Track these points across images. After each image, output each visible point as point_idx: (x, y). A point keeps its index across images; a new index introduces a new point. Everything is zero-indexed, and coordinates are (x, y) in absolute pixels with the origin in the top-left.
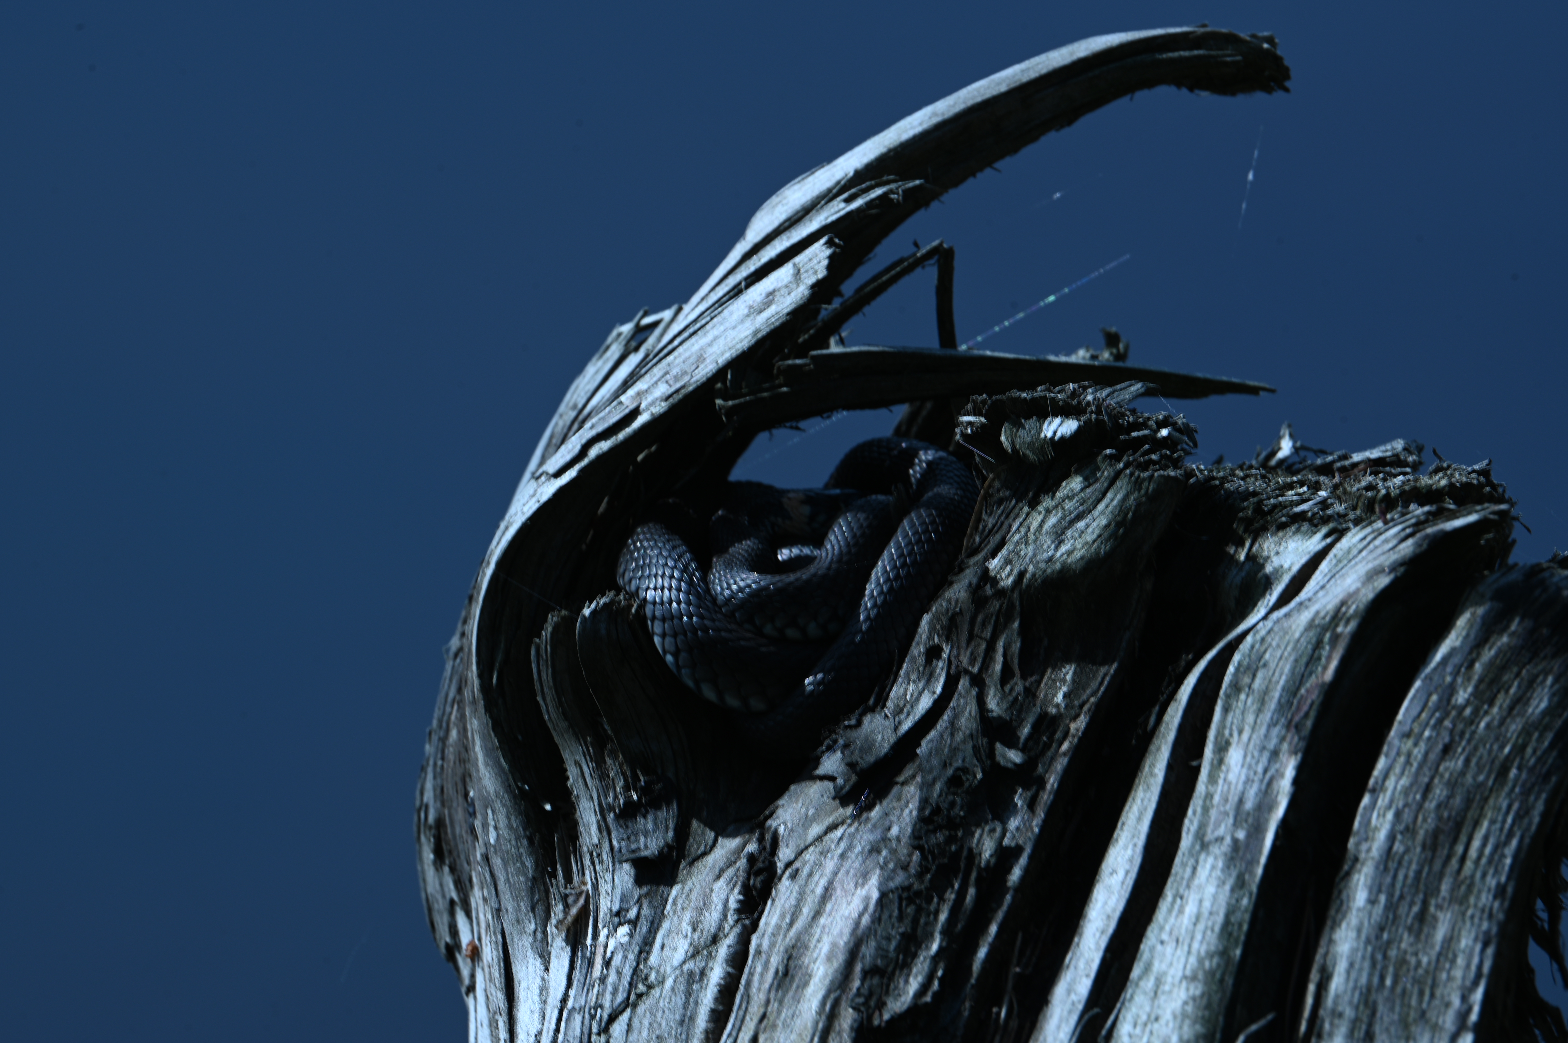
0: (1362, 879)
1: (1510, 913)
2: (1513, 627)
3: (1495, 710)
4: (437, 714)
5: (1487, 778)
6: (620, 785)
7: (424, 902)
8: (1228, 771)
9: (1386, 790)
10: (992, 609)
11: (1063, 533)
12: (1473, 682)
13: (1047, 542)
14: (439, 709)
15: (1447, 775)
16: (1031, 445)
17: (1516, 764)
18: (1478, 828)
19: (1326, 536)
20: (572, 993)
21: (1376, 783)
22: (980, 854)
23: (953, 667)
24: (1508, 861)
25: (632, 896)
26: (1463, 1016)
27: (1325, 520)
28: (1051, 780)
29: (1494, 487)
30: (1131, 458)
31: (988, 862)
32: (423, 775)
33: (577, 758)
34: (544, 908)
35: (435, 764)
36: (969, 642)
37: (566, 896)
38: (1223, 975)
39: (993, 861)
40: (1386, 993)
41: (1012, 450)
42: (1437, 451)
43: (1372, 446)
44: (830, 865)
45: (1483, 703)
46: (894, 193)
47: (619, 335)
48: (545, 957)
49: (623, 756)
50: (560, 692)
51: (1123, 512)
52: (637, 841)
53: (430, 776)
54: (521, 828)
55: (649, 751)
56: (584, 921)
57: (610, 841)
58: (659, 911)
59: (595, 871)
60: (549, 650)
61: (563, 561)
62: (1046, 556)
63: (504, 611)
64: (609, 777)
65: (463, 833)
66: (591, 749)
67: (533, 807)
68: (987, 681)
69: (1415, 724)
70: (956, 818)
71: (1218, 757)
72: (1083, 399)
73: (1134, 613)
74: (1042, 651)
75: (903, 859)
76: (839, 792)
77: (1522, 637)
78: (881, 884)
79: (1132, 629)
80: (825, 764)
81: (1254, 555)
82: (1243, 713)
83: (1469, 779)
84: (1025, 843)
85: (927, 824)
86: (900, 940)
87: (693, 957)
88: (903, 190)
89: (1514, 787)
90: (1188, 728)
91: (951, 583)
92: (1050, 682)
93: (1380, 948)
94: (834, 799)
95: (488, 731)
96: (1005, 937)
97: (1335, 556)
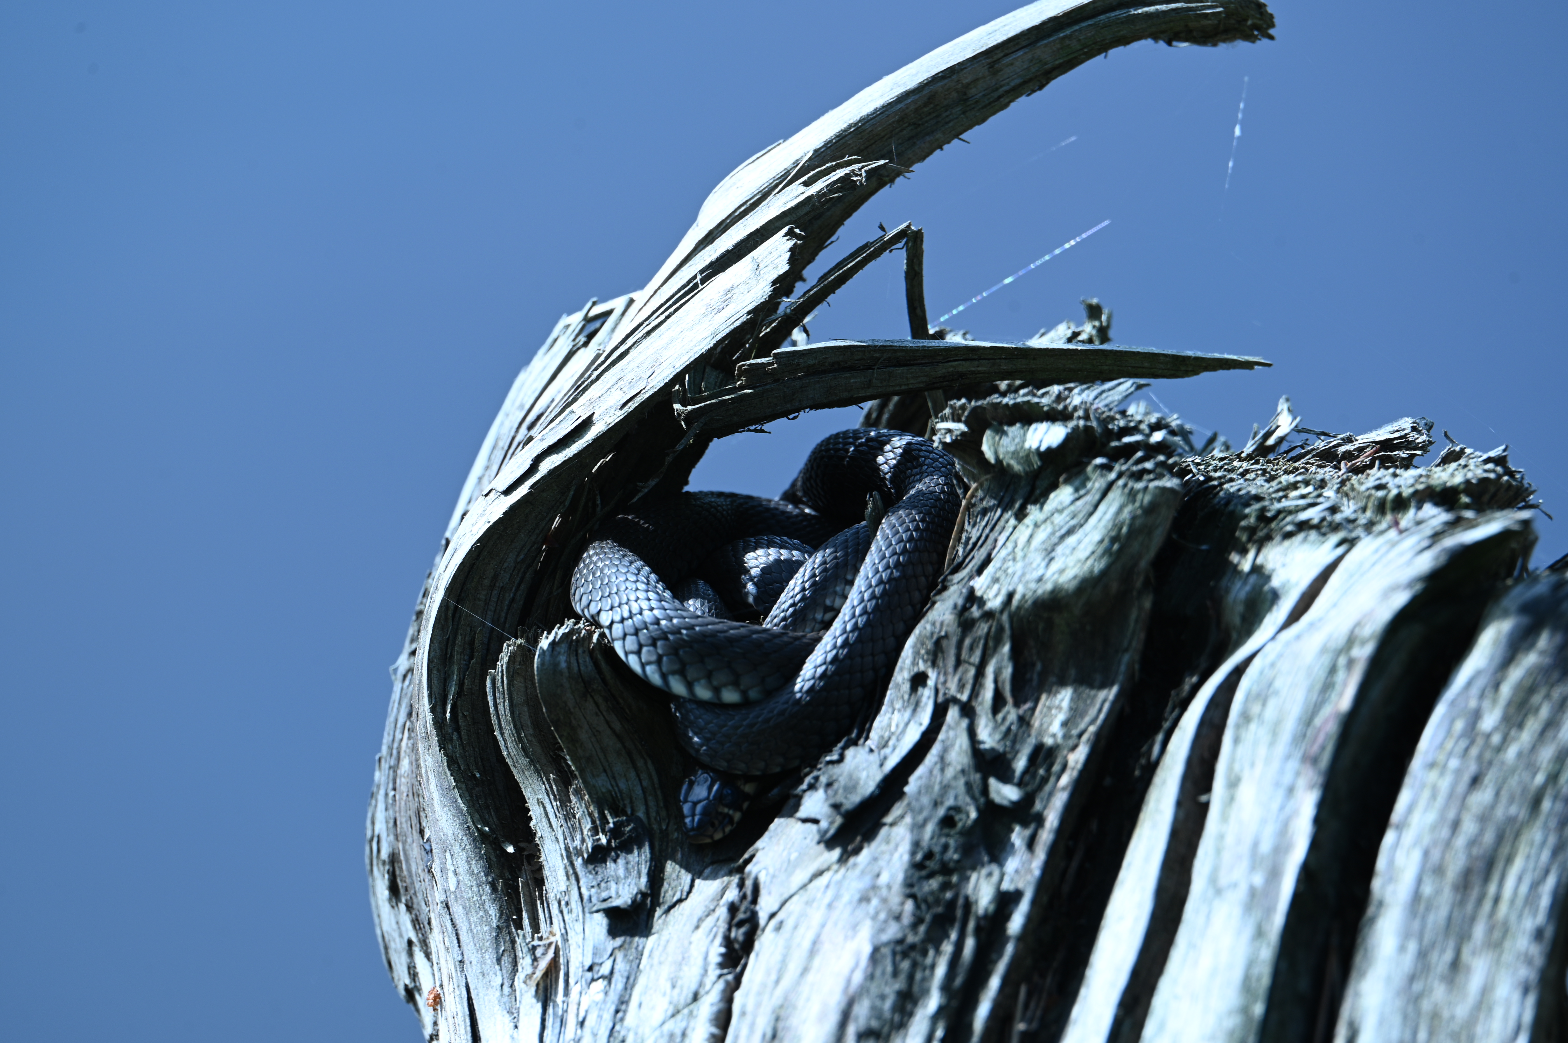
2: (1542, 643)
3: (1525, 735)
4: (386, 739)
5: (1519, 810)
6: (587, 825)
7: (380, 940)
8: (1240, 810)
9: (1411, 826)
10: (980, 632)
11: (1053, 550)
12: (1501, 705)
13: (1037, 559)
14: (389, 734)
15: (1476, 810)
16: (1015, 454)
17: (1549, 794)
18: (1512, 865)
19: (1339, 545)
21: (1400, 817)
22: (977, 901)
23: (941, 696)
24: (1546, 900)
25: (605, 949)
27: (1335, 528)
28: (1051, 817)
29: (1512, 475)
30: (1124, 467)
31: (986, 910)
32: (373, 802)
33: (540, 796)
34: (510, 960)
35: (387, 795)
36: (956, 669)
37: (534, 948)
39: (992, 908)
41: (995, 460)
42: (1448, 434)
44: (816, 915)
45: (1512, 728)
46: (857, 175)
47: (566, 327)
48: (514, 1013)
49: (590, 796)
50: (519, 726)
51: (1117, 526)
52: (607, 889)
53: (381, 806)
54: (482, 874)
55: (616, 789)
56: (554, 975)
57: (579, 888)
58: (634, 965)
59: (564, 921)
60: (505, 682)
61: (517, 582)
62: (1036, 575)
63: (455, 638)
64: (575, 817)
65: (420, 871)
66: (554, 787)
67: (495, 850)
68: (978, 710)
69: (1439, 754)
70: (949, 862)
71: (1228, 793)
72: (1069, 403)
73: (1132, 634)
74: (1035, 676)
75: (895, 909)
76: (823, 836)
77: (1551, 655)
78: (872, 936)
79: (1131, 651)
80: (807, 804)
81: (1258, 566)
82: (1253, 745)
83: (1500, 812)
84: (1025, 887)
85: (920, 870)
86: (896, 999)
87: (673, 1016)
88: (866, 171)
89: (1547, 819)
90: (1196, 760)
91: (935, 603)
92: (1045, 710)
93: (1411, 999)
94: (818, 842)
95: (443, 770)
96: (1007, 990)
97: (1346, 569)
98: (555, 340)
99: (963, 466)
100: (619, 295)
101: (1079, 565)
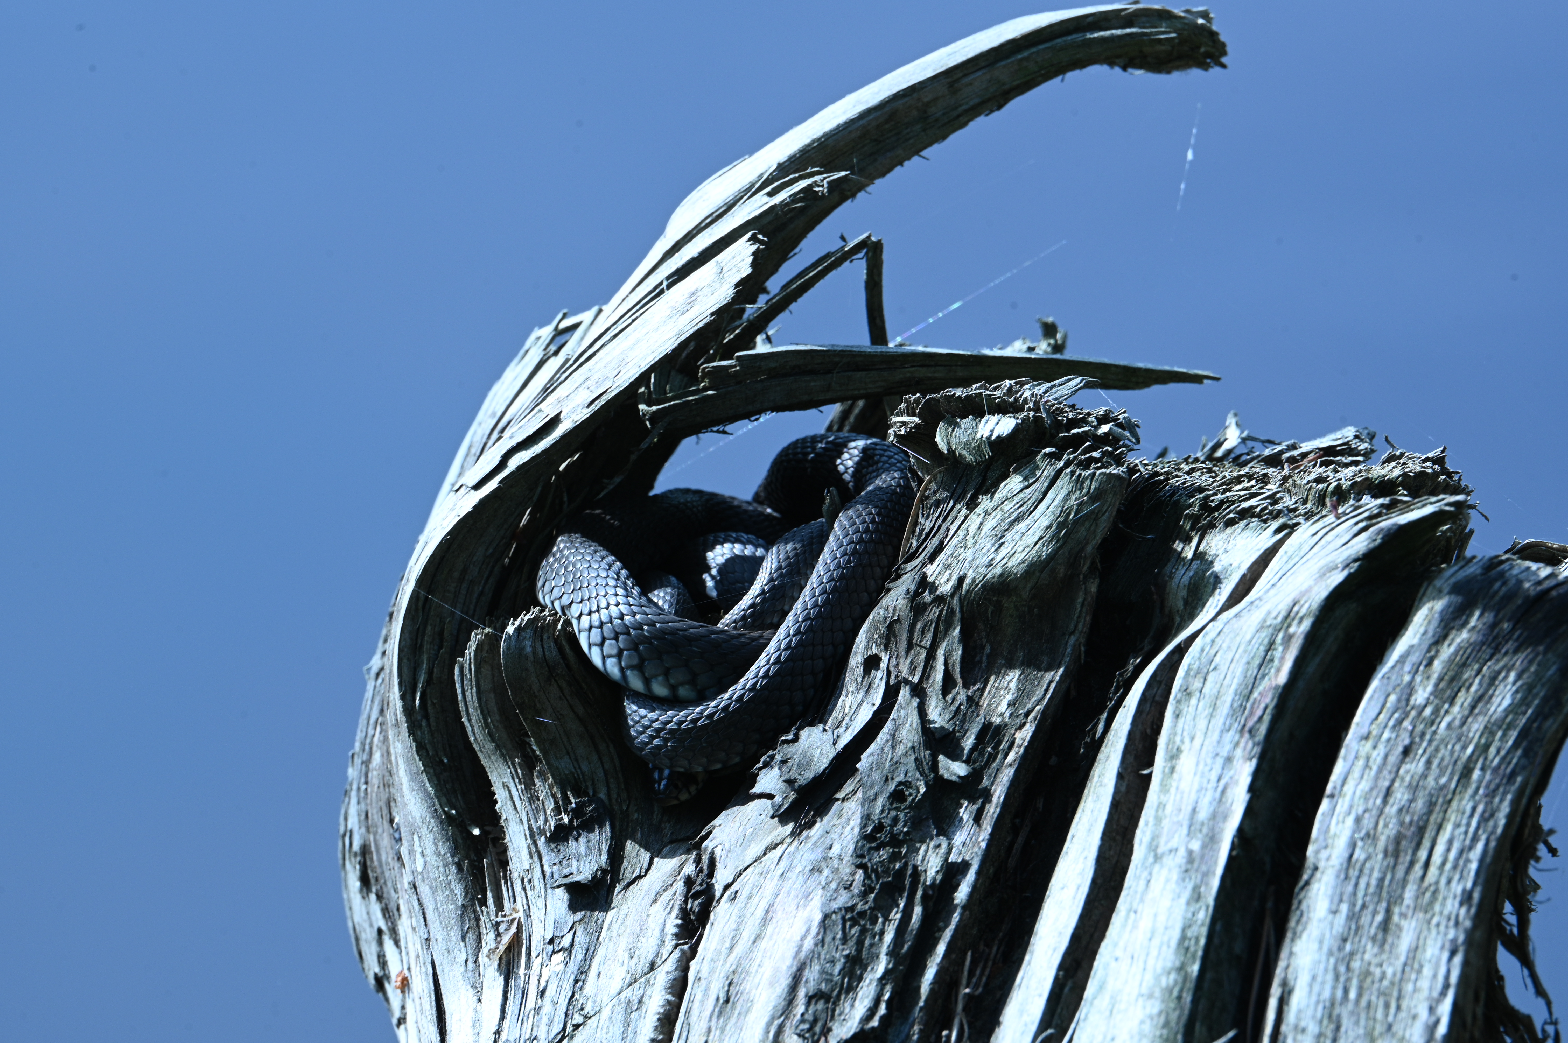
0: (1323, 888)
1: (1477, 919)
2: (1473, 622)
3: (1456, 709)
4: (359, 736)
5: (1450, 779)
6: (550, 806)
7: (351, 932)
8: (1180, 780)
9: (1345, 795)
10: (931, 616)
11: (1002, 536)
12: (1433, 681)
13: (987, 544)
14: (362, 731)
15: (1408, 779)
16: (967, 445)
17: (1479, 765)
18: (1441, 832)
19: (1278, 531)
20: (506, 1024)
21: (1335, 788)
22: (925, 871)
23: (892, 677)
24: (1474, 866)
25: (566, 923)
26: (1432, 1028)
27: (1276, 515)
28: (997, 794)
29: (1449, 475)
30: (1072, 456)
31: (934, 879)
32: (347, 800)
33: (505, 780)
34: (475, 937)
35: (359, 789)
36: (908, 653)
37: (498, 924)
38: (1181, 991)
39: (939, 877)
40: (1350, 1006)
41: (948, 450)
42: (1389, 438)
43: (1322, 434)
44: (770, 886)
45: (1444, 703)
46: (819, 186)
47: (538, 338)
48: (477, 988)
49: (553, 778)
50: (486, 712)
51: (1065, 512)
52: (569, 866)
53: (354, 801)
54: (449, 855)
55: (579, 771)
56: (516, 950)
57: (542, 866)
58: (594, 938)
59: (527, 897)
60: (473, 669)
61: (485, 576)
62: (986, 560)
63: (425, 628)
64: (539, 800)
65: (390, 860)
66: (519, 771)
67: (461, 832)
68: (928, 690)
69: (1374, 726)
70: (899, 834)
71: (1169, 765)
72: (1021, 396)
73: (1079, 617)
74: (984, 659)
75: (846, 878)
76: (777, 810)
77: (1482, 632)
78: (823, 904)
79: (1077, 633)
80: (762, 781)
81: (1201, 553)
82: (1194, 719)
83: (1431, 782)
84: (972, 859)
85: (870, 842)
86: (845, 963)
87: (630, 985)
88: (828, 183)
89: (1478, 789)
90: (1138, 735)
91: (889, 590)
92: (994, 691)
93: (1343, 959)
94: (773, 817)
95: (412, 755)
96: (953, 956)
97: (1286, 553)
98: (527, 351)
99: (917, 459)
100: (588, 308)
101: (1027, 550)
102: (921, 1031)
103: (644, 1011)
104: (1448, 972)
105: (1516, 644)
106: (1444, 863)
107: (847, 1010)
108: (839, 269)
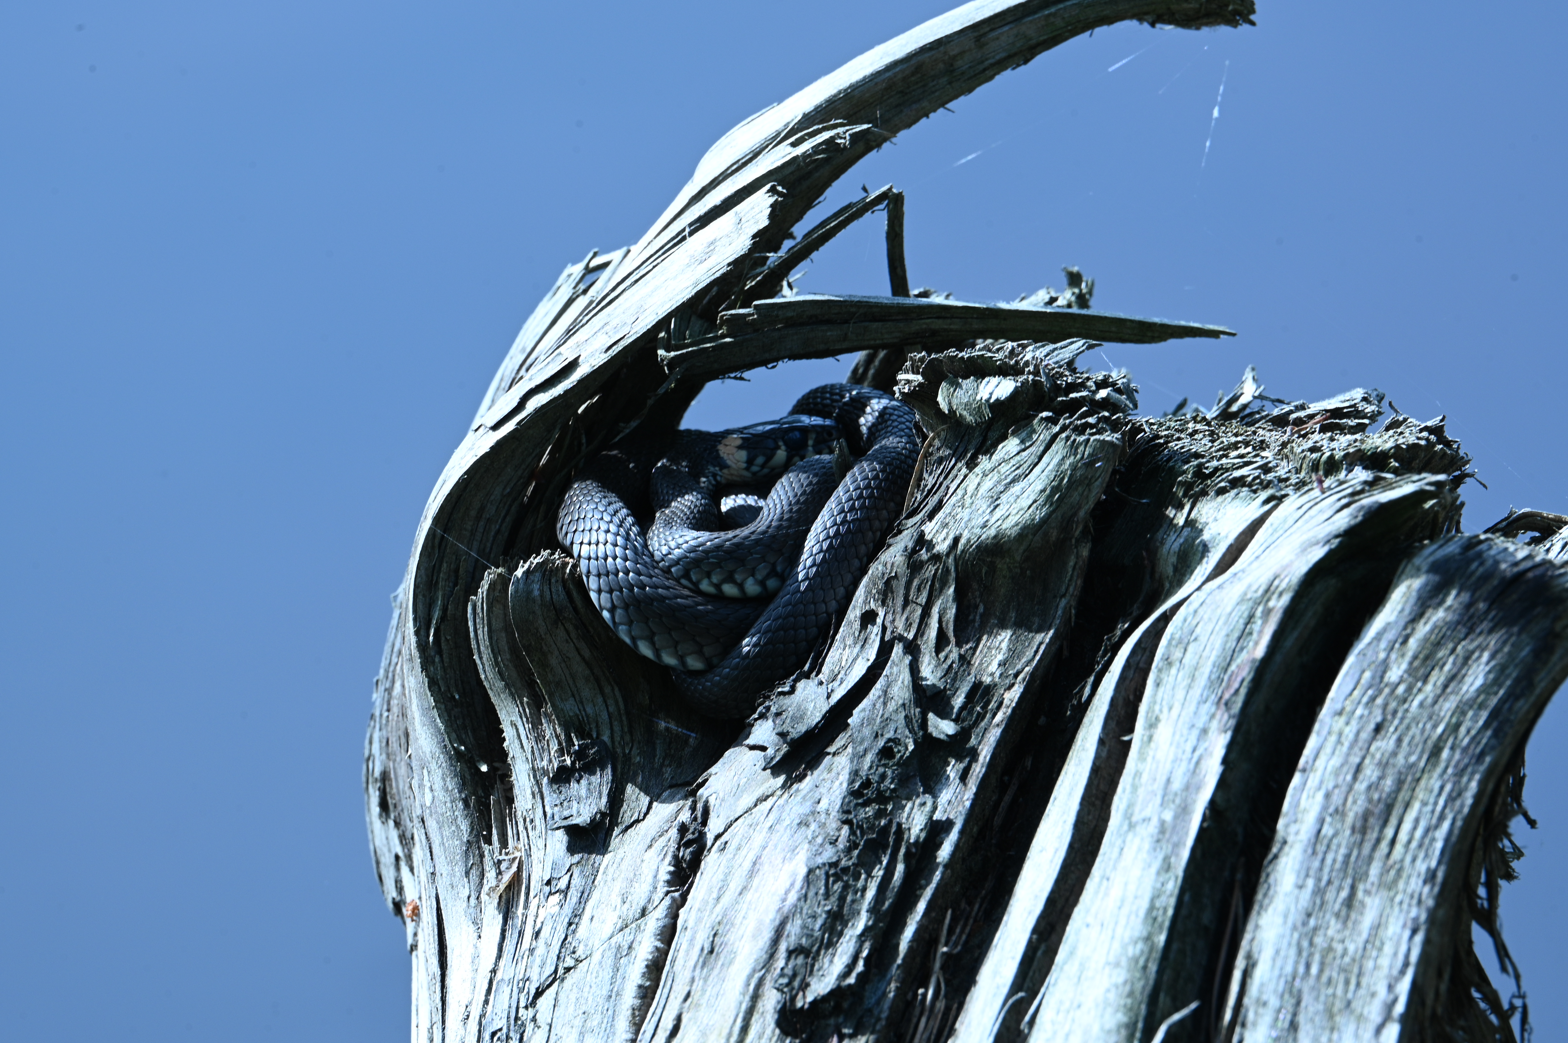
0: (1290, 862)
1: (1441, 898)
2: (1450, 601)
3: (1429, 687)
4: (384, 663)
5: (1420, 758)
6: (554, 747)
7: (373, 854)
8: (1156, 749)
9: (1316, 770)
10: (927, 574)
11: (998, 498)
12: (1407, 659)
13: (983, 505)
14: (387, 657)
15: (1378, 756)
16: (967, 405)
17: (1449, 744)
18: (1409, 810)
19: (1266, 502)
20: (502, 963)
21: (1307, 762)
22: (909, 829)
23: (888, 633)
24: (1439, 845)
25: (564, 865)
26: (1390, 1006)
27: (1266, 485)
28: (983, 753)
29: (1447, 444)
30: (1067, 421)
31: (918, 837)
32: (372, 724)
33: (514, 719)
34: (478, 873)
35: (381, 715)
36: (904, 607)
37: (500, 863)
38: (1147, 960)
39: (923, 835)
40: (1311, 981)
41: (949, 410)
43: (1331, 395)
44: (759, 838)
45: (1417, 681)
46: (841, 138)
47: (570, 276)
48: (477, 924)
49: (559, 719)
50: (496, 651)
51: (1059, 475)
52: (569, 807)
53: (377, 726)
54: (456, 790)
55: (583, 713)
56: (516, 889)
57: (544, 807)
58: (590, 881)
59: (528, 837)
60: (485, 608)
61: (502, 515)
62: (981, 521)
63: (441, 565)
64: (544, 740)
65: (404, 789)
66: (527, 710)
67: (470, 768)
68: (923, 647)
69: (1348, 702)
70: (886, 791)
71: (1148, 733)
72: (1022, 359)
73: (1070, 580)
74: (978, 618)
75: (832, 833)
76: (769, 763)
77: (1458, 612)
78: (808, 859)
79: (1068, 596)
80: (757, 733)
81: (1192, 520)
82: (1173, 688)
83: (1400, 760)
84: (956, 818)
85: (856, 798)
86: (826, 919)
87: (621, 930)
88: (850, 135)
89: (1446, 768)
90: (1120, 702)
91: (889, 546)
92: (986, 650)
93: (1306, 934)
94: (764, 769)
95: (424, 690)
96: (933, 914)
97: (1272, 525)
98: (559, 288)
99: (922, 417)
100: (618, 247)
101: (1021, 513)
102: (897, 988)
103: (633, 957)
104: (1409, 950)
105: (1491, 625)
106: (1409, 842)
107: (826, 965)
108: (861, 219)
